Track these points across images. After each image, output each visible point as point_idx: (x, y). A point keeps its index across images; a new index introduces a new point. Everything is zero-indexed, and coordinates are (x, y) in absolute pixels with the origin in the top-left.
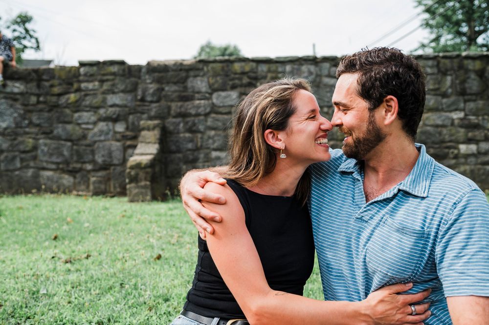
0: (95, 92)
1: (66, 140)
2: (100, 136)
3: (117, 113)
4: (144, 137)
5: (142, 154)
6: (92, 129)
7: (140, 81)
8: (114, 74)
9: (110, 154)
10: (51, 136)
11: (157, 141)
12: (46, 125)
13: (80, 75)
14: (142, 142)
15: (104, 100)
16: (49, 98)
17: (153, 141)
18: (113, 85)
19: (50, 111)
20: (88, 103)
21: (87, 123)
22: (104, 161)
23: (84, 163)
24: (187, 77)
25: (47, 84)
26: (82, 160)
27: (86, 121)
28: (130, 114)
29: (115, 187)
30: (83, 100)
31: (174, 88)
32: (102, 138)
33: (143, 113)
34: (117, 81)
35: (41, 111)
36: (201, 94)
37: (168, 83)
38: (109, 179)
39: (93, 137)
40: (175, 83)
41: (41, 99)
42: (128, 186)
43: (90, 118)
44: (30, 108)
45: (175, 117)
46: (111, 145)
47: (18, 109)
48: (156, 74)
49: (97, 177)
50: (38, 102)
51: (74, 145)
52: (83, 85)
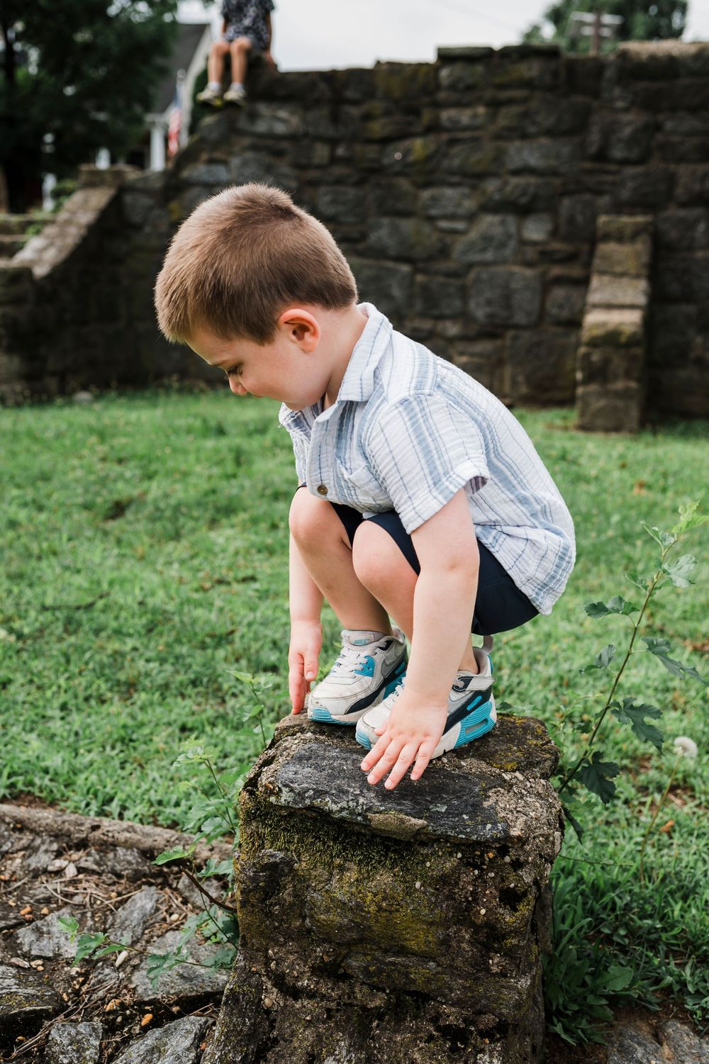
0: (476, 134)
1: (399, 259)
2: (484, 250)
3: (531, 190)
4: (604, 258)
5: (609, 307)
6: (464, 233)
7: (595, 104)
8: (528, 84)
9: (507, 299)
10: (361, 246)
11: (644, 272)
12: (351, 219)
13: (438, 87)
14: (602, 273)
15: (499, 157)
16: (358, 148)
17: (633, 271)
18: (525, 115)
19: (359, 183)
20: (456, 162)
21: (453, 217)
22: (491, 316)
23: (441, 318)
25: (354, 111)
26: (436, 312)
27: (450, 210)
28: (565, 193)
29: (514, 383)
30: (446, 155)
31: (691, 123)
32: (489, 256)
33: (599, 193)
34: (534, 104)
35: (339, 181)
37: (673, 109)
38: (500, 363)
39: (465, 252)
40: (693, 110)
41: (340, 151)
42: (580, 391)
43: (459, 205)
44: (313, 174)
45: (684, 205)
46: (512, 274)
47: (285, 176)
48: (643, 85)
49: (472, 355)
50: (334, 160)
51: (417, 271)
52: (446, 115)
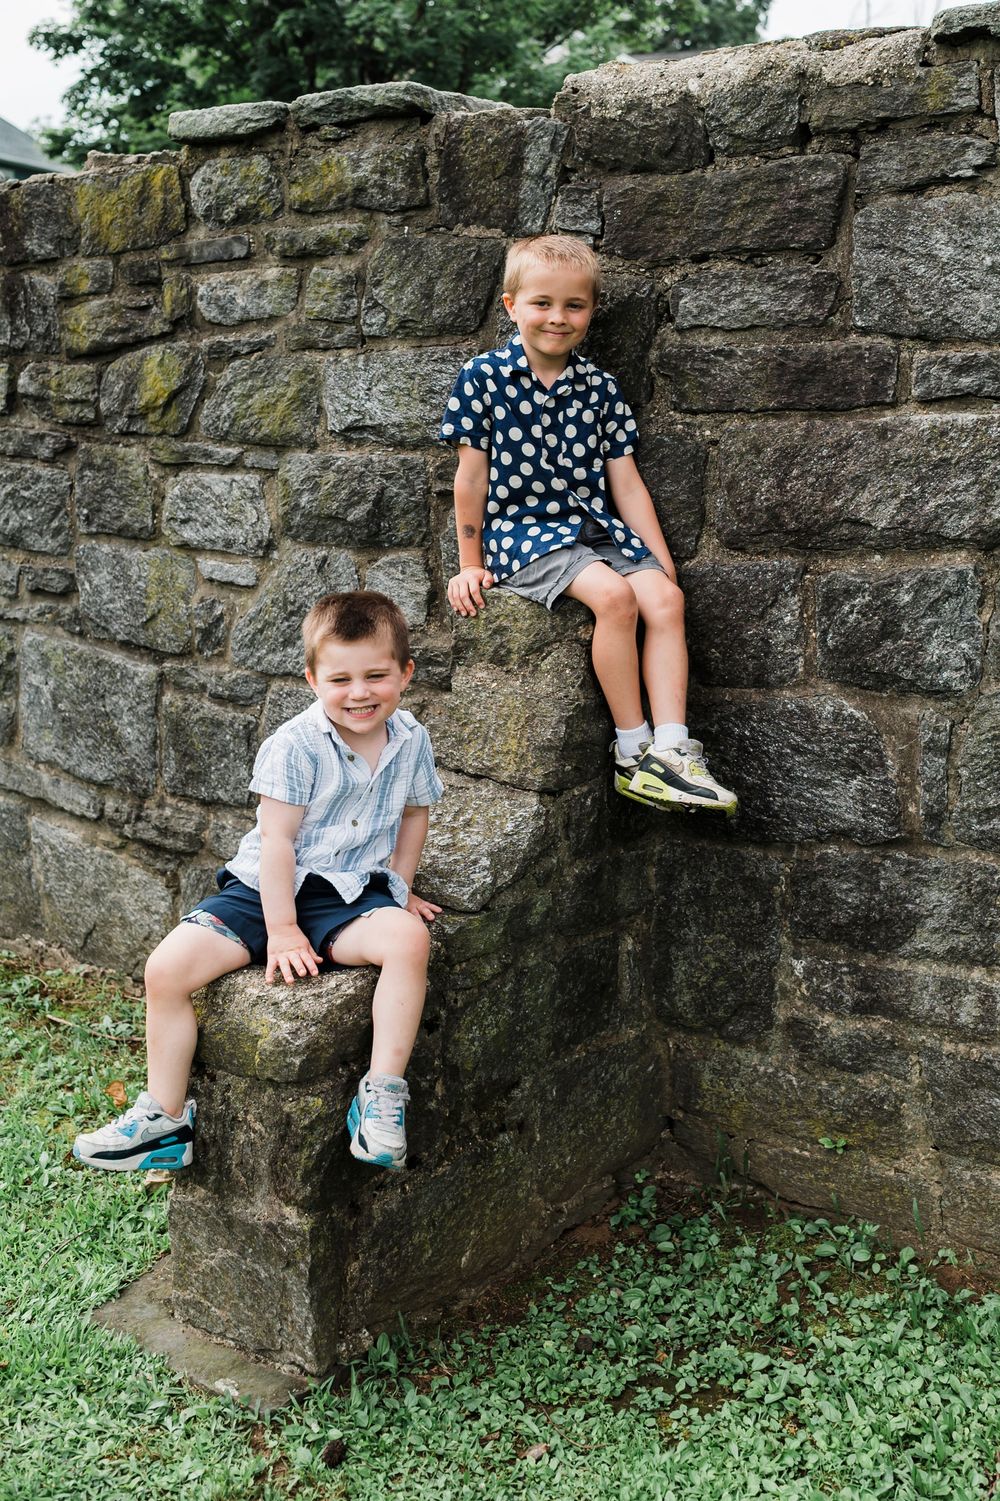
0: (262, 334)
1: (132, 646)
3: (373, 483)
6: (248, 588)
10: (68, 611)
13: (189, 215)
16: (55, 372)
18: (356, 284)
19: (60, 455)
21: (227, 549)
24: (847, 197)
25: (45, 283)
26: (203, 790)
27: (218, 529)
36: (956, 355)
37: (701, 257)
40: (752, 256)
43: (239, 518)
45: (737, 542)
50: (14, 401)
51: (162, 680)
52: (205, 290)
